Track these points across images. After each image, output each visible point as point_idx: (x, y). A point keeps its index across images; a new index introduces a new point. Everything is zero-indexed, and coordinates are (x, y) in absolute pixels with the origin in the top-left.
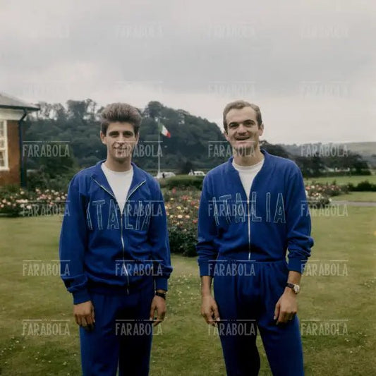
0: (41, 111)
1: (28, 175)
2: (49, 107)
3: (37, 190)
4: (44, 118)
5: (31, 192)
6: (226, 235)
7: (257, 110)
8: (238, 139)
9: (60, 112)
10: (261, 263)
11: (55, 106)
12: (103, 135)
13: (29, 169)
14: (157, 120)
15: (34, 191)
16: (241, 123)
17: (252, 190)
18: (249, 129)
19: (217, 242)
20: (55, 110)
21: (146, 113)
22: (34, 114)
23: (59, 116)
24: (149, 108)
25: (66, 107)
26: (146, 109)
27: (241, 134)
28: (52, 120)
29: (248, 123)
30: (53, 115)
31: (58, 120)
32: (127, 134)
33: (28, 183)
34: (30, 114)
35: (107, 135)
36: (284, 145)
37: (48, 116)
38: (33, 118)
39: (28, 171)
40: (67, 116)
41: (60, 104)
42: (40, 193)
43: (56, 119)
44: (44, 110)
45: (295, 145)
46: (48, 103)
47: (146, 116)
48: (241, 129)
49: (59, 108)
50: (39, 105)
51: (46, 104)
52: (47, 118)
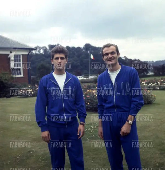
0: (37, 50)
1: (31, 79)
2: (40, 48)
3: (36, 85)
4: (38, 53)
5: (33, 86)
6: (107, 102)
7: (116, 47)
8: (109, 60)
9: (45, 50)
10: (121, 112)
11: (43, 47)
12: (52, 60)
13: (32, 76)
14: (89, 52)
15: (35, 86)
16: (109, 53)
17: (115, 82)
18: (113, 56)
19: (104, 104)
20: (43, 49)
21: (84, 49)
22: (34, 52)
23: (45, 52)
24: (85, 47)
25: (48, 48)
26: (84, 47)
27: (110, 58)
28: (42, 54)
29: (112, 53)
30: (42, 51)
31: (44, 54)
32: (62, 58)
33: (32, 82)
34: (32, 52)
35: (54, 59)
36: (147, 61)
37: (40, 52)
38: (33, 53)
39: (32, 77)
40: (48, 52)
41: (45, 47)
42: (37, 86)
43: (43, 53)
44: (38, 49)
45: (153, 61)
46: (40, 46)
47: (84, 51)
48: (110, 56)
49: (45, 48)
50: (36, 47)
51: (39, 47)
52: (40, 53)
